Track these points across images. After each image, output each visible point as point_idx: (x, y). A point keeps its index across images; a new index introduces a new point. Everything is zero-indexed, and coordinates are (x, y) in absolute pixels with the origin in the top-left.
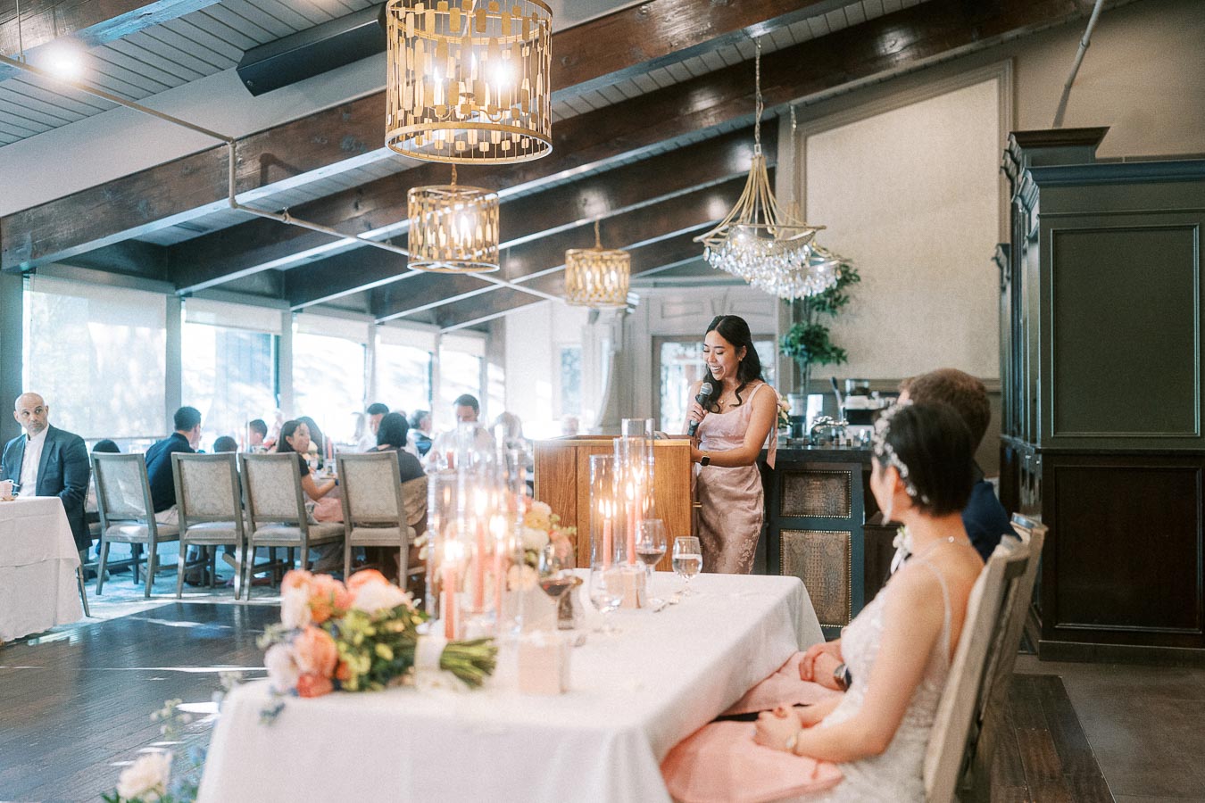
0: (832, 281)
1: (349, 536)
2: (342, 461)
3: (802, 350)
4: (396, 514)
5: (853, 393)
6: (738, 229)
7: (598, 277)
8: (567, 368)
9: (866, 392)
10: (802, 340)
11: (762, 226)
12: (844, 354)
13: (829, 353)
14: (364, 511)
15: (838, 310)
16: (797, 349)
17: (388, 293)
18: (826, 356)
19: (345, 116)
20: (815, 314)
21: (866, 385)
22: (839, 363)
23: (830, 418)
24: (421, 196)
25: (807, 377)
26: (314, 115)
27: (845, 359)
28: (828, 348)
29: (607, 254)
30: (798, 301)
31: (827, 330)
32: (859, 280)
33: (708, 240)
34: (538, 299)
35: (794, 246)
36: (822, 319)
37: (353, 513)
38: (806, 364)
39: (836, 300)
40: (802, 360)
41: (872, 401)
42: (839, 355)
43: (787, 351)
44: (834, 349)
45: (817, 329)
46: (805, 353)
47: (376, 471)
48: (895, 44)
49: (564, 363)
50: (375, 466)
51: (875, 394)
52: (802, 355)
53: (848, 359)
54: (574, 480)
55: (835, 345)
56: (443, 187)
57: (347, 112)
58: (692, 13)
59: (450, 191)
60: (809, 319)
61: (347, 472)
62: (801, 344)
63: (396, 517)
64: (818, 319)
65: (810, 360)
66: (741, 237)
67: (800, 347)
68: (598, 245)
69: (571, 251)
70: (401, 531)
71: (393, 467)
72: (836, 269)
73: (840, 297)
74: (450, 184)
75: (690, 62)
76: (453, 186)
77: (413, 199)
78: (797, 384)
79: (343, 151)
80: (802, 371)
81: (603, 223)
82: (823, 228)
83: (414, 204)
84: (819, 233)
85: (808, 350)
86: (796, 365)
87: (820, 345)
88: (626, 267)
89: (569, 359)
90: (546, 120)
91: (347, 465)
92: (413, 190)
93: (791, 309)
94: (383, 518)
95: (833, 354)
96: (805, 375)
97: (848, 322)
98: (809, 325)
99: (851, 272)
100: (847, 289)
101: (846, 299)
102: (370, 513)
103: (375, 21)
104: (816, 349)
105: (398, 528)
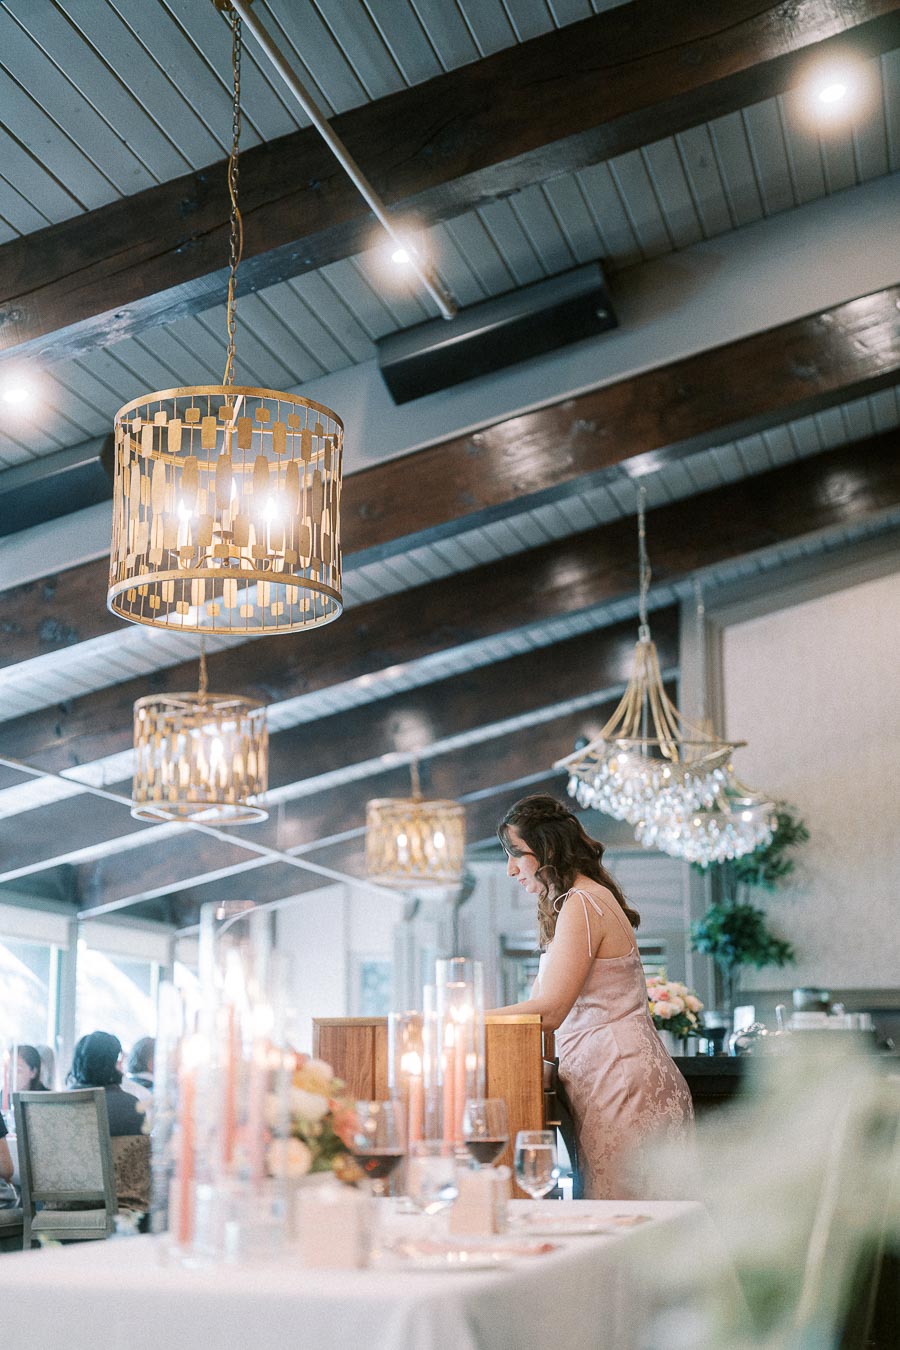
0: (765, 834)
1: (29, 1226)
2: (23, 1105)
3: (726, 943)
4: (102, 1187)
5: (807, 1008)
6: (618, 747)
7: (416, 842)
8: (369, 993)
9: (824, 1007)
10: (725, 928)
11: (653, 742)
12: (789, 950)
13: (764, 948)
14: (54, 1184)
15: (778, 883)
16: (716, 943)
17: (99, 871)
18: (762, 952)
19: (49, 592)
20: (742, 889)
21: (825, 997)
22: (781, 963)
23: (762, 1026)
24: (154, 710)
25: (735, 985)
27: (790, 957)
28: (765, 942)
29: (429, 807)
30: (715, 867)
31: (761, 913)
32: (806, 836)
33: (575, 766)
34: (326, 882)
35: (702, 772)
36: (755, 896)
37: (36, 1188)
38: (732, 965)
39: (774, 867)
40: (724, 960)
41: (832, 1018)
42: (780, 952)
43: (703, 944)
44: (774, 943)
45: (746, 913)
46: (730, 949)
47: (72, 1120)
48: (843, 491)
49: (365, 984)
50: (71, 1111)
51: (837, 1008)
52: (725, 952)
53: (797, 957)
54: (370, 1077)
55: (774, 937)
56: (186, 696)
57: (51, 588)
58: (545, 443)
59: (194, 702)
60: (733, 896)
61: (28, 1123)
62: (725, 933)
64: (747, 897)
65: (737, 959)
66: (623, 759)
67: (722, 938)
68: (417, 794)
69: (375, 803)
71: (100, 1113)
72: (770, 816)
73: (779, 862)
74: (197, 691)
75: (542, 513)
76: (201, 694)
77: (142, 714)
78: (719, 998)
79: (42, 642)
80: (727, 975)
81: (425, 765)
82: (743, 744)
83: (143, 722)
84: (737, 754)
85: (734, 943)
86: (718, 970)
87: (752, 936)
88: (457, 827)
89: (372, 979)
90: (334, 568)
91: (30, 1111)
92: (142, 701)
93: (707, 880)
94: (82, 1195)
95: (773, 950)
96: (730, 983)
97: (794, 903)
98: (734, 905)
99: (795, 823)
100: (789, 852)
101: (789, 867)
102: (63, 1187)
103: (97, 458)
104: (746, 942)
105: (104, 1210)
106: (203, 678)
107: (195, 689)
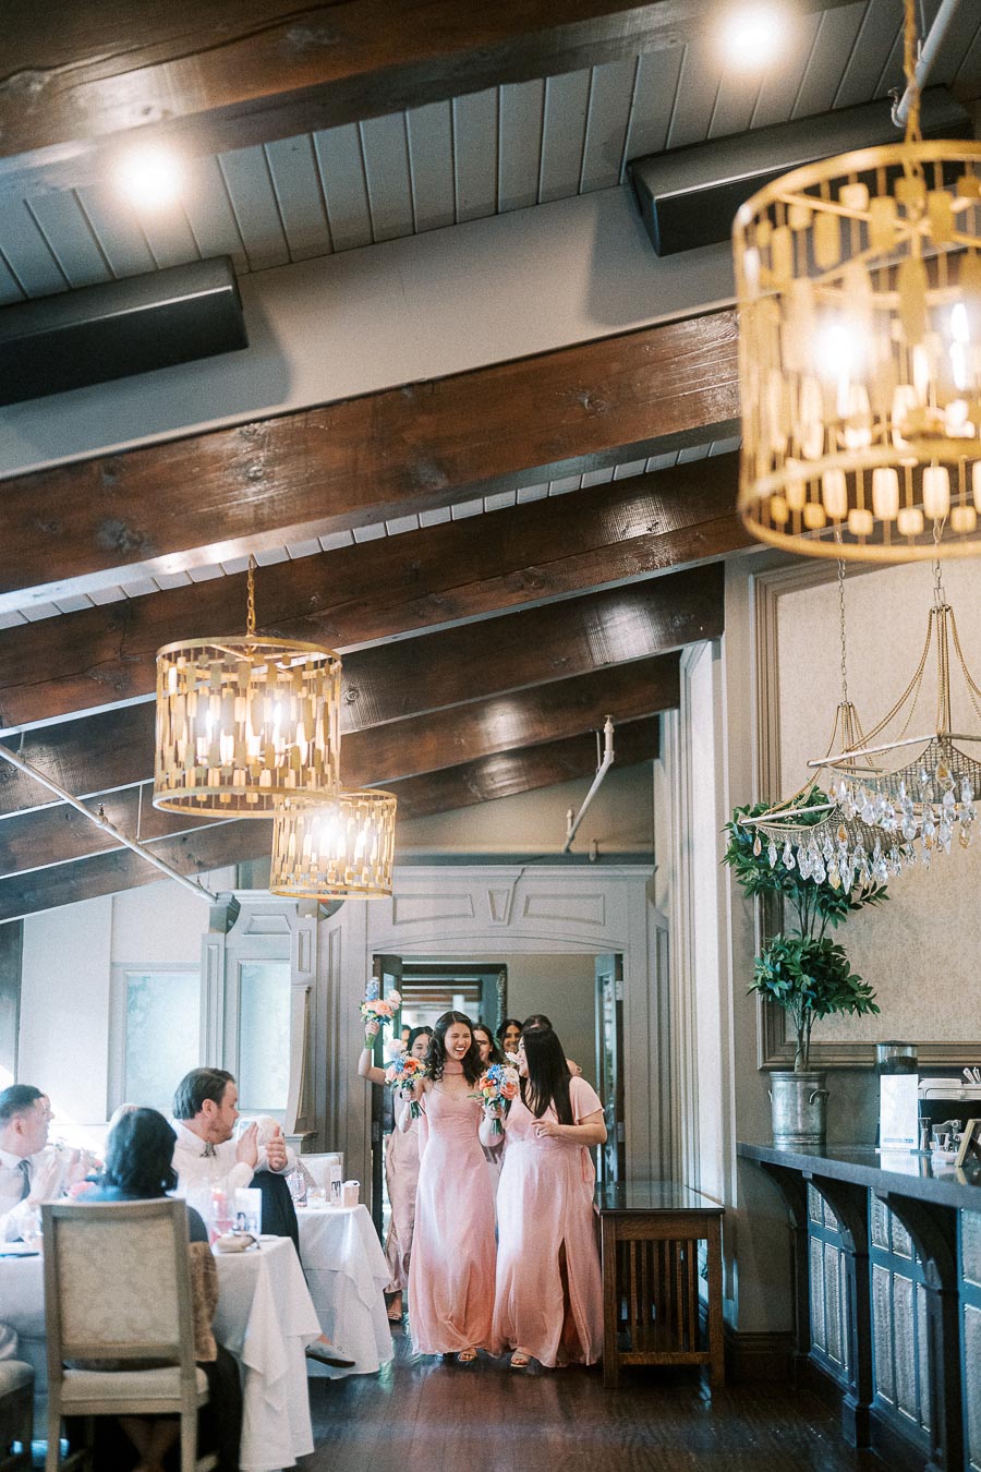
2: (56, 1220)
3: (809, 987)
4: (173, 1337)
10: (810, 967)
15: (862, 913)
19: (108, 480)
25: (805, 1039)
26: (36, 473)
28: (853, 985)
31: (839, 949)
37: (68, 1339)
45: (824, 947)
46: (811, 994)
47: (133, 1243)
50: (133, 1231)
57: (111, 472)
59: (239, 648)
61: (63, 1247)
62: (805, 975)
63: (172, 1347)
64: (824, 929)
67: (805, 981)
70: (183, 1376)
71: (179, 1232)
76: (247, 639)
79: (102, 551)
85: (818, 987)
87: (837, 978)
91: (66, 1230)
94: (141, 1349)
102: (110, 1339)
103: (230, 288)
104: (833, 986)
105: (177, 1370)
106: (252, 616)
107: (243, 633)
